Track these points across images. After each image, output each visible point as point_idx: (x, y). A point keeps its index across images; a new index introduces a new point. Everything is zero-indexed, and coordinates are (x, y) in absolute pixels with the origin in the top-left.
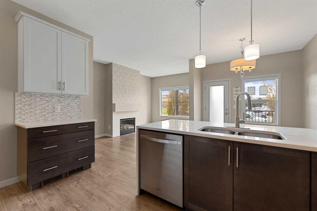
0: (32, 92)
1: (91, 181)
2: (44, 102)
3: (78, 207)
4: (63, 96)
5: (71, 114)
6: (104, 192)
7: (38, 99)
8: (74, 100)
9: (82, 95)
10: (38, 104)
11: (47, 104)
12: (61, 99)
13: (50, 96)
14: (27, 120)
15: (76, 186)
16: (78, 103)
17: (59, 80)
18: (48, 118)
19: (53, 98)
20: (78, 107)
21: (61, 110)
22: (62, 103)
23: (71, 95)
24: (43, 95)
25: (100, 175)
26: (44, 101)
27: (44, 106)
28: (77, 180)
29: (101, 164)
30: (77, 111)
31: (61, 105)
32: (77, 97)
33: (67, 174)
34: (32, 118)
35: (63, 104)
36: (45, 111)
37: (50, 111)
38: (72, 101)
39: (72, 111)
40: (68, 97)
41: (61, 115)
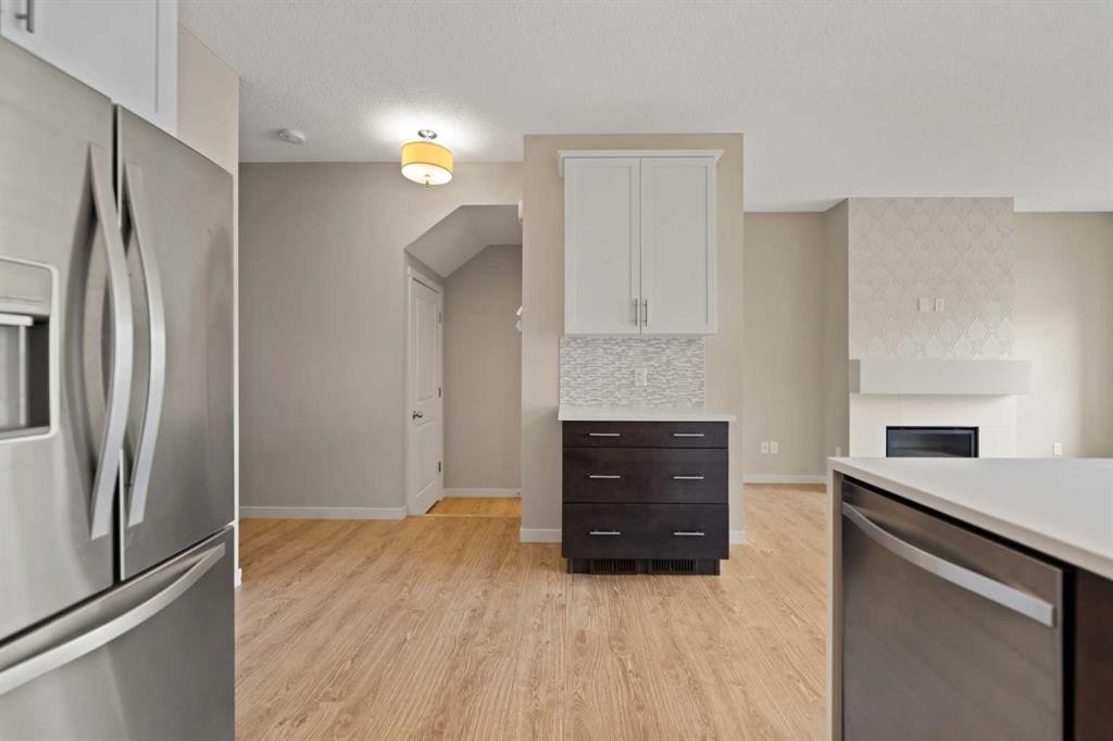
0: (589, 335)
1: (699, 615)
2: (611, 358)
3: (630, 671)
4: (655, 339)
5: (674, 394)
6: (715, 672)
7: (600, 351)
8: (683, 350)
9: (706, 335)
10: (599, 363)
11: (617, 363)
12: (651, 349)
13: (623, 341)
14: (579, 402)
15: (654, 610)
16: (694, 360)
17: (636, 296)
18: (619, 400)
19: (630, 347)
20: (693, 371)
21: (649, 380)
22: (651, 359)
23: (673, 338)
24: (609, 340)
25: (734, 612)
26: (611, 354)
27: (611, 368)
28: (665, 593)
29: (753, 577)
30: (691, 383)
31: (649, 366)
32: (691, 340)
33: (647, 564)
34: (588, 398)
35: (652, 363)
36: (613, 383)
37: (623, 381)
38: (676, 353)
39: (676, 382)
40: (668, 342)
41: (649, 394)
